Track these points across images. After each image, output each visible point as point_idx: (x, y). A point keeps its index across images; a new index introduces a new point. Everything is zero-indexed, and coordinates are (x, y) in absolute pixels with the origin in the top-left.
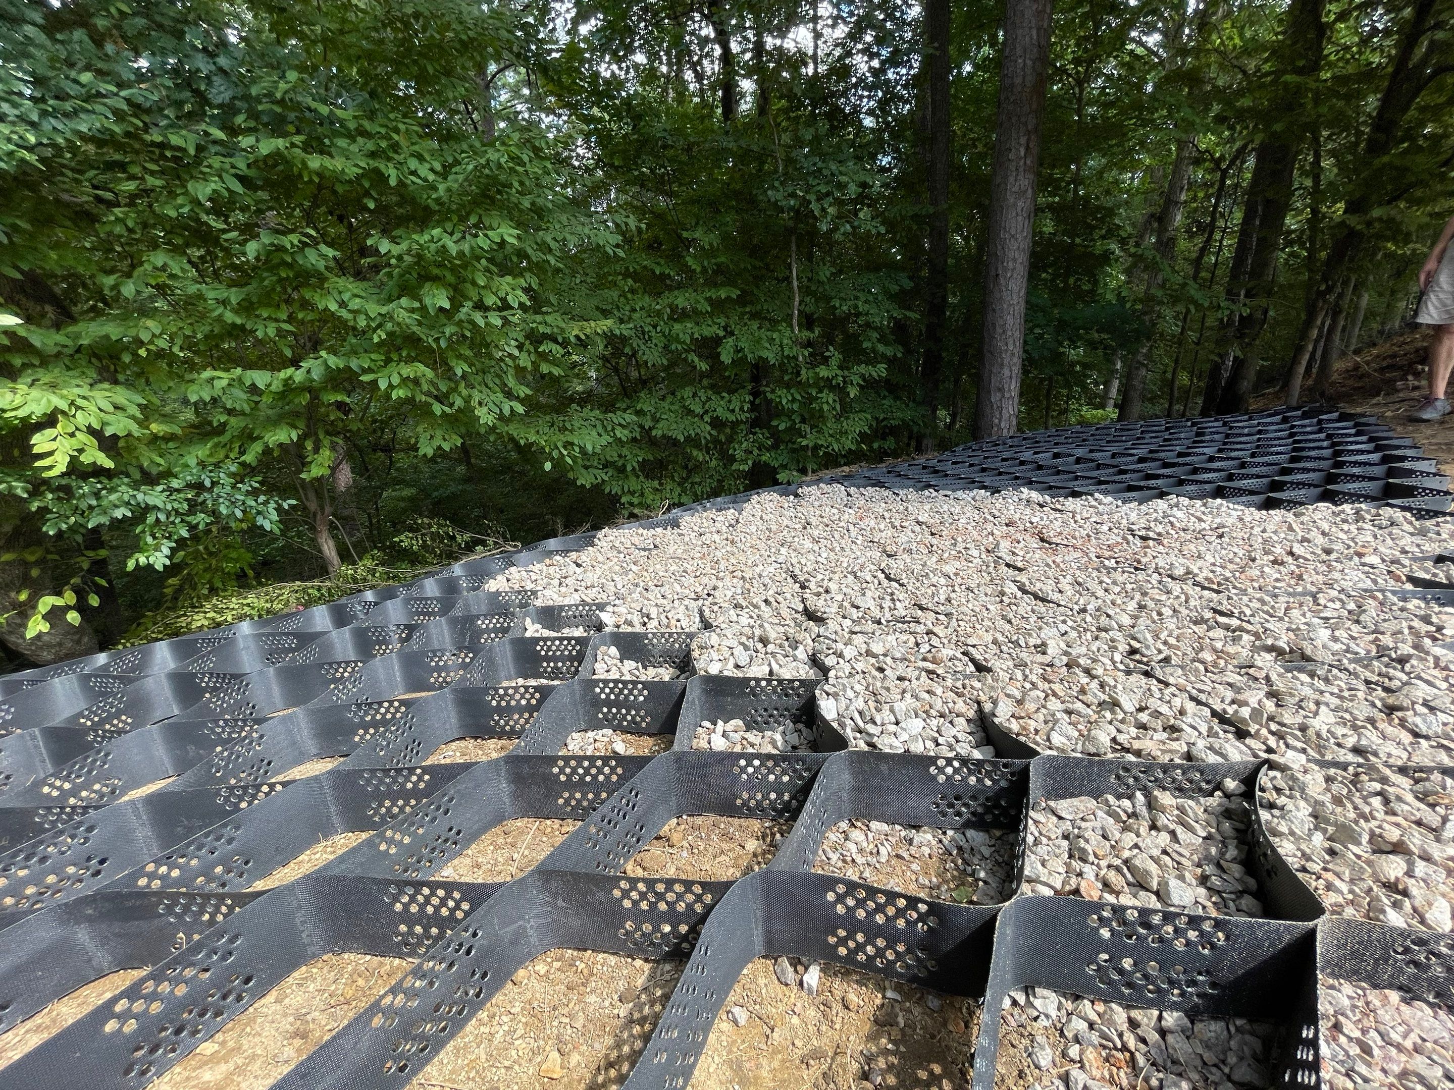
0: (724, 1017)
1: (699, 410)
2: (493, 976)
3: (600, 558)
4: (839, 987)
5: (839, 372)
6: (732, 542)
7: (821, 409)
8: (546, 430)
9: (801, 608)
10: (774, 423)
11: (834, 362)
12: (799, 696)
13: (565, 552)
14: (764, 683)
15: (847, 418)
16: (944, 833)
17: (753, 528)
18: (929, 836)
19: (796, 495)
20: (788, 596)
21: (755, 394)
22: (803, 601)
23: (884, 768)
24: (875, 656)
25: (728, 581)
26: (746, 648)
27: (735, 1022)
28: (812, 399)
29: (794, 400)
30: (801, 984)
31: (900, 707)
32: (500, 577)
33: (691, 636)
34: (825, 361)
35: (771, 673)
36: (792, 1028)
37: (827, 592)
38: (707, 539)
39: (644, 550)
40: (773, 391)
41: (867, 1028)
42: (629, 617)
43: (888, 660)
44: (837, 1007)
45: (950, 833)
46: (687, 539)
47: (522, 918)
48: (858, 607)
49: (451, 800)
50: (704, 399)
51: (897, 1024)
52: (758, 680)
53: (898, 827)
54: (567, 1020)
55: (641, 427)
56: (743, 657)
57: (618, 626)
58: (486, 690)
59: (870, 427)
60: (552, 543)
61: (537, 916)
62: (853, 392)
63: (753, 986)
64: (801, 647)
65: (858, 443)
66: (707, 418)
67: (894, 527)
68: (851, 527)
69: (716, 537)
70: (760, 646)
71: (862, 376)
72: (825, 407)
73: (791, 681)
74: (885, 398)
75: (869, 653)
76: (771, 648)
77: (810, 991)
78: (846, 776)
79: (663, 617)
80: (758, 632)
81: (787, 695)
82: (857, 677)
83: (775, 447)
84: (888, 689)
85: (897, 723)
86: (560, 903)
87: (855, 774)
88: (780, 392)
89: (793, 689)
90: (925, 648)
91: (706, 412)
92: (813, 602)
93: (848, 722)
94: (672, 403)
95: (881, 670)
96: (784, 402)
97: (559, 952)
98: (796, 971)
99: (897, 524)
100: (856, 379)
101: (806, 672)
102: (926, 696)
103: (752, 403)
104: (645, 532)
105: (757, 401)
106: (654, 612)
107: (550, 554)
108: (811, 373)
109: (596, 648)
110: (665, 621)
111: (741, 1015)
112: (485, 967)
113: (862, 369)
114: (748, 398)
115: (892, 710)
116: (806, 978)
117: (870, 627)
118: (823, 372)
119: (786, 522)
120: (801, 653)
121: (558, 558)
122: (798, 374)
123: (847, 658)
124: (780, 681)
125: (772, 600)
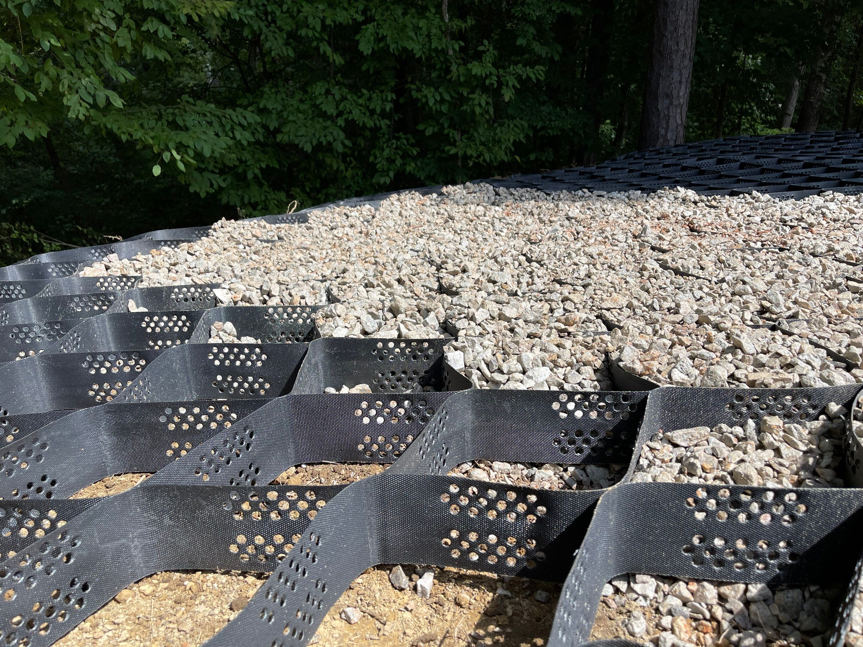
0: (337, 616)
1: (331, 110)
2: (95, 589)
3: (216, 248)
4: (451, 589)
5: (494, 71)
6: (367, 235)
7: (473, 112)
8: (152, 123)
9: (436, 286)
10: (421, 127)
11: (488, 58)
12: (427, 357)
13: (176, 243)
14: (391, 345)
15: (502, 125)
16: (566, 470)
17: (391, 223)
18: (551, 473)
19: (441, 194)
20: (424, 276)
21: (400, 91)
22: (439, 279)
23: (507, 406)
24: (508, 320)
25: (360, 265)
26: (375, 316)
27: (348, 621)
28: (462, 100)
29: (442, 101)
30: (415, 588)
31: (528, 356)
32: (97, 265)
33: (315, 309)
34: (478, 56)
35: (400, 336)
36: (404, 621)
37: (464, 271)
38: (339, 232)
39: (268, 241)
40: (419, 90)
41: (476, 619)
42: (248, 294)
43: (521, 322)
44: (449, 605)
45: (571, 469)
46: (316, 232)
47: (125, 536)
48: (494, 282)
49: (43, 446)
50: (338, 97)
51: (506, 613)
52: (385, 341)
53: (520, 466)
54: (175, 626)
55: (265, 127)
56: (371, 325)
57: (236, 303)
58: (81, 357)
59: (527, 136)
60: (160, 234)
61: (141, 536)
62: (508, 95)
63: (367, 592)
64: (432, 315)
65: (512, 154)
66: (341, 122)
67: (542, 221)
68: (497, 222)
69: (350, 231)
70: (389, 315)
71: (519, 78)
72: (478, 110)
73: (421, 342)
74: (544, 103)
75: (502, 317)
76: (401, 317)
77: (424, 593)
78: (469, 416)
79: (286, 293)
80: (388, 304)
81: (415, 357)
82: (488, 336)
83: (422, 155)
84: (517, 343)
85: (524, 372)
86: (167, 521)
87: (478, 413)
88: (426, 91)
89: (421, 350)
90: (558, 313)
91: (340, 114)
92: (448, 279)
93: (475, 371)
94: (301, 101)
95: (512, 330)
96: (431, 102)
97: (166, 575)
98: (411, 580)
99: (546, 219)
100: (512, 81)
101: (436, 335)
102: (556, 349)
103: (395, 102)
104: (268, 225)
105: (402, 101)
106: (275, 290)
107: (157, 244)
108: (462, 69)
109: (209, 323)
110: (288, 298)
111: (355, 615)
112: (84, 579)
113: (519, 69)
114: (391, 96)
115: (520, 361)
116: (420, 582)
117: (505, 297)
118: (476, 69)
119: (427, 217)
120: (432, 319)
121: (166, 248)
122: (448, 71)
123: (479, 319)
124: (408, 342)
125: (405, 279)
